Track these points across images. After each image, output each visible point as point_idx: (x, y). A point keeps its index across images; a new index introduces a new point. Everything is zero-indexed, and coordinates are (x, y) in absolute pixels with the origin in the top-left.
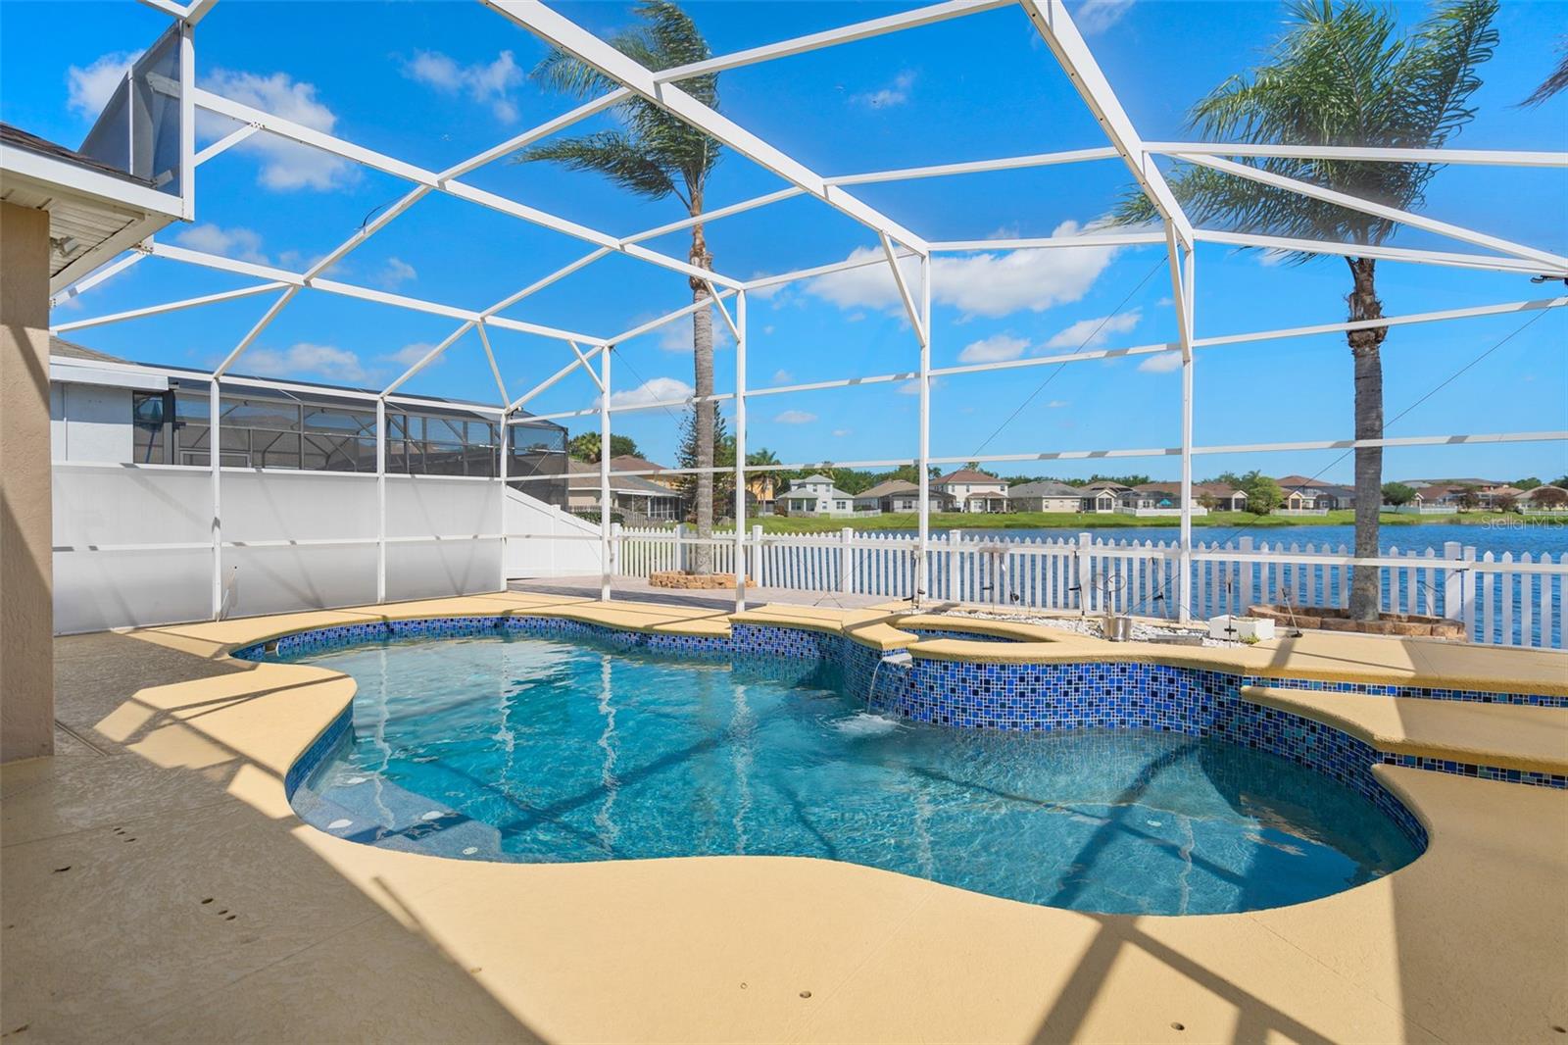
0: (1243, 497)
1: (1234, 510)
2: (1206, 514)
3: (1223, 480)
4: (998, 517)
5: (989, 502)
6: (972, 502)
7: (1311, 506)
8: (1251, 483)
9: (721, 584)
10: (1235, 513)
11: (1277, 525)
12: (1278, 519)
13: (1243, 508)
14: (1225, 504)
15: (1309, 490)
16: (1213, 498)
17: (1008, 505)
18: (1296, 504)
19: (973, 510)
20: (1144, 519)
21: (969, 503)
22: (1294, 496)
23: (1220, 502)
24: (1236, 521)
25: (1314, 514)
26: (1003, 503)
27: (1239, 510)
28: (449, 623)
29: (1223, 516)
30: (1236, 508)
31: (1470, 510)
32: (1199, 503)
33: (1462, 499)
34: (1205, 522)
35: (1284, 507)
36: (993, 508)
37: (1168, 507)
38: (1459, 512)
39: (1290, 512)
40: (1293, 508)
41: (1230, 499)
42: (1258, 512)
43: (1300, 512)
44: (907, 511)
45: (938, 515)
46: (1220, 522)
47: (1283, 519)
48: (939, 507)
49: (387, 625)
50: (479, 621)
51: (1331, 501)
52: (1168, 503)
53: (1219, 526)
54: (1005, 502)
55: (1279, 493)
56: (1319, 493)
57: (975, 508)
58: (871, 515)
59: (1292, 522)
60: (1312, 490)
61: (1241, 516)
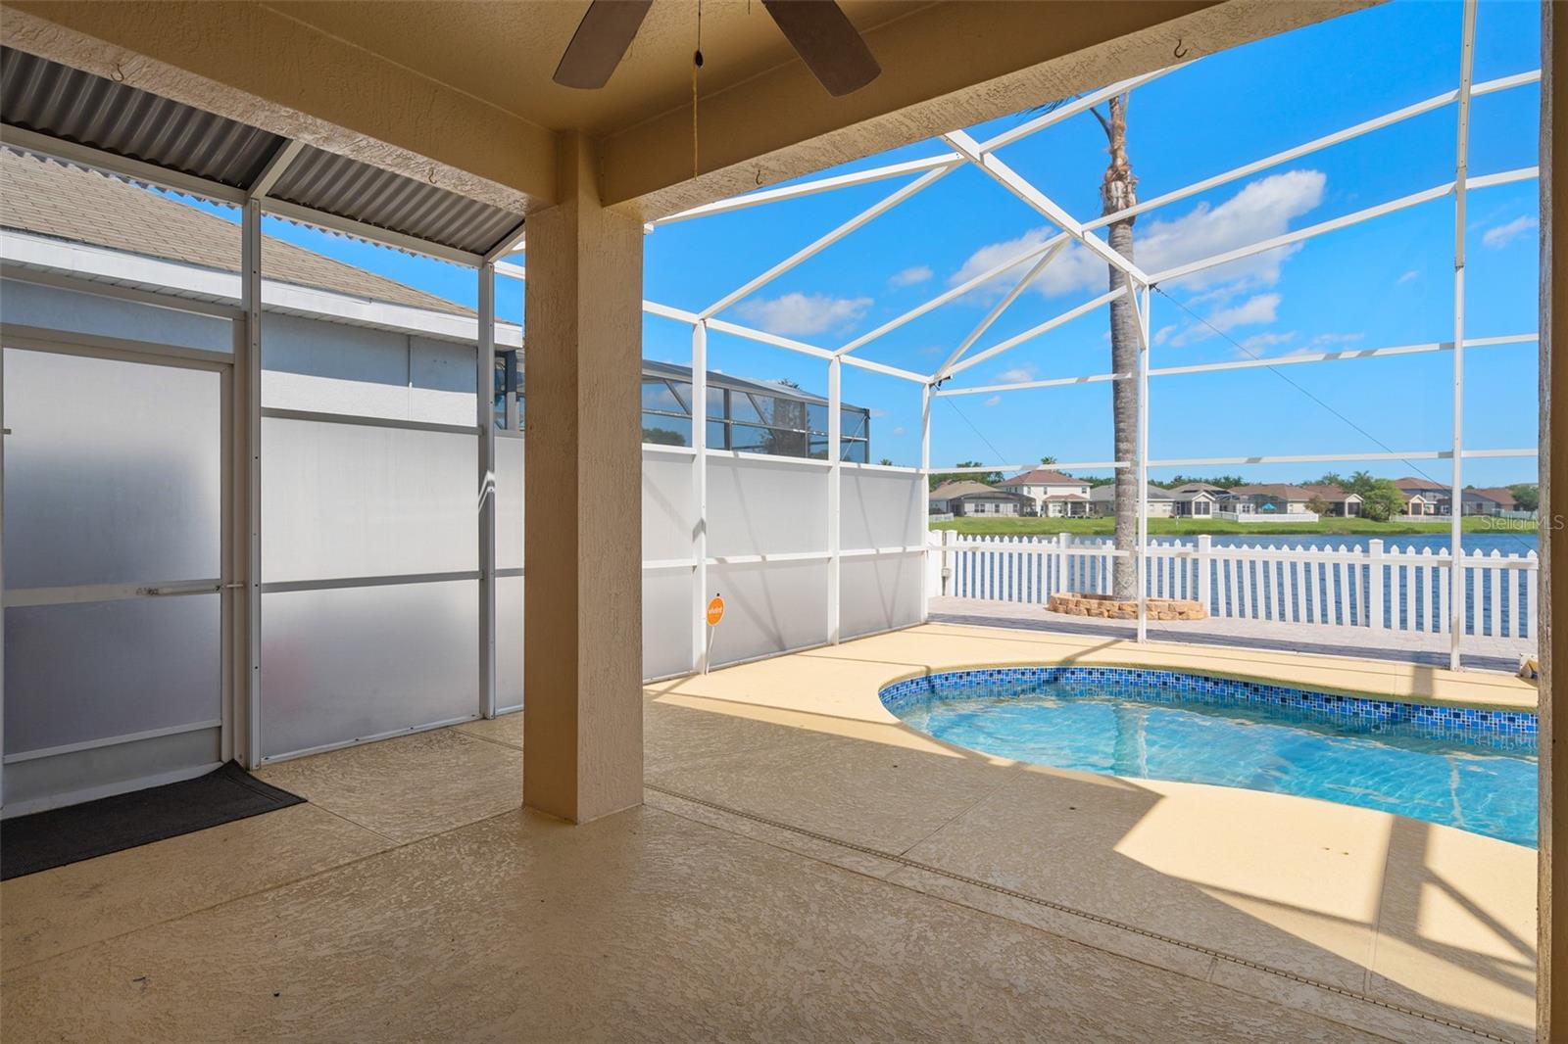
0: (1358, 501)
1: (1347, 515)
2: (1317, 520)
3: (1327, 482)
4: (1081, 522)
5: (1069, 506)
6: (1050, 506)
7: (1432, 511)
8: (1362, 484)
9: (1180, 614)
10: (1349, 520)
11: (1400, 532)
12: (1399, 526)
13: (1357, 514)
14: (1338, 509)
15: (1427, 494)
16: (1322, 503)
17: (1091, 510)
18: (1417, 509)
19: (1051, 514)
20: (1247, 525)
21: (1047, 507)
22: (1415, 500)
23: (1332, 507)
24: (1355, 529)
25: (1439, 521)
26: (1085, 507)
27: (1353, 516)
28: (996, 676)
29: (1335, 522)
30: (1350, 513)
32: (1307, 507)
34: (1318, 530)
35: (1404, 512)
36: (1073, 513)
37: (1272, 512)
39: (1410, 518)
40: (1413, 513)
41: (1343, 504)
42: (1375, 518)
43: (1422, 518)
44: (980, 515)
45: (1017, 519)
46: (1335, 530)
47: (1407, 527)
48: (1015, 511)
49: (928, 679)
50: (1034, 673)
52: (1272, 507)
53: (1334, 534)
54: (1087, 506)
55: (1399, 496)
56: (1440, 496)
57: (1053, 512)
58: (943, 520)
59: (1417, 529)
60: (1432, 494)
61: (1357, 523)
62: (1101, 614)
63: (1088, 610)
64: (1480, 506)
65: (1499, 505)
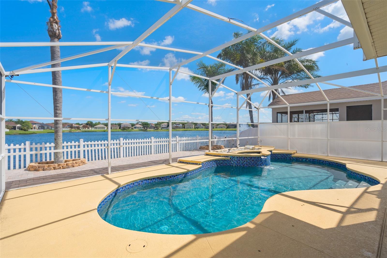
0: (20, 126)
1: (17, 130)
2: (8, 131)
3: (9, 121)
7: (38, 128)
8: (19, 122)
10: (18, 131)
11: (32, 133)
12: (31, 132)
13: (20, 129)
14: (14, 128)
15: (36, 124)
16: (10, 126)
18: (34, 128)
22: (34, 126)
23: (13, 127)
24: (20, 133)
25: (40, 131)
27: (19, 130)
29: (14, 131)
30: (18, 129)
31: (72, 129)
33: (70, 127)
34: (9, 134)
35: (32, 129)
38: (70, 130)
39: (33, 130)
40: (34, 129)
41: (16, 127)
42: (25, 130)
43: (36, 130)
46: (14, 133)
47: (33, 132)
51: (42, 127)
53: (14, 134)
55: (31, 125)
56: (39, 125)
59: (35, 132)
60: (38, 124)
61: (20, 131)
62: (60, 168)
63: (54, 168)
64: (48, 127)
65: (52, 127)
